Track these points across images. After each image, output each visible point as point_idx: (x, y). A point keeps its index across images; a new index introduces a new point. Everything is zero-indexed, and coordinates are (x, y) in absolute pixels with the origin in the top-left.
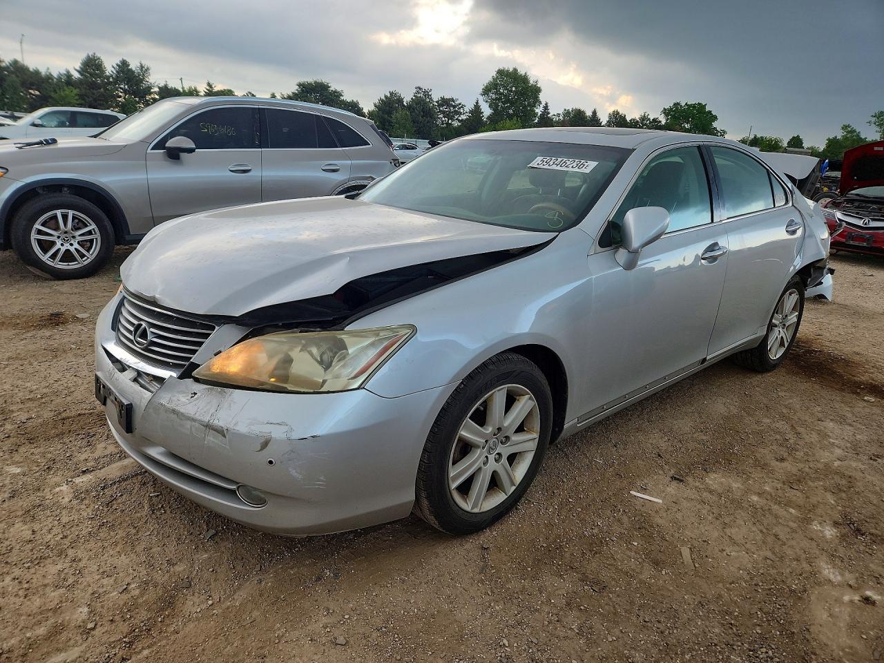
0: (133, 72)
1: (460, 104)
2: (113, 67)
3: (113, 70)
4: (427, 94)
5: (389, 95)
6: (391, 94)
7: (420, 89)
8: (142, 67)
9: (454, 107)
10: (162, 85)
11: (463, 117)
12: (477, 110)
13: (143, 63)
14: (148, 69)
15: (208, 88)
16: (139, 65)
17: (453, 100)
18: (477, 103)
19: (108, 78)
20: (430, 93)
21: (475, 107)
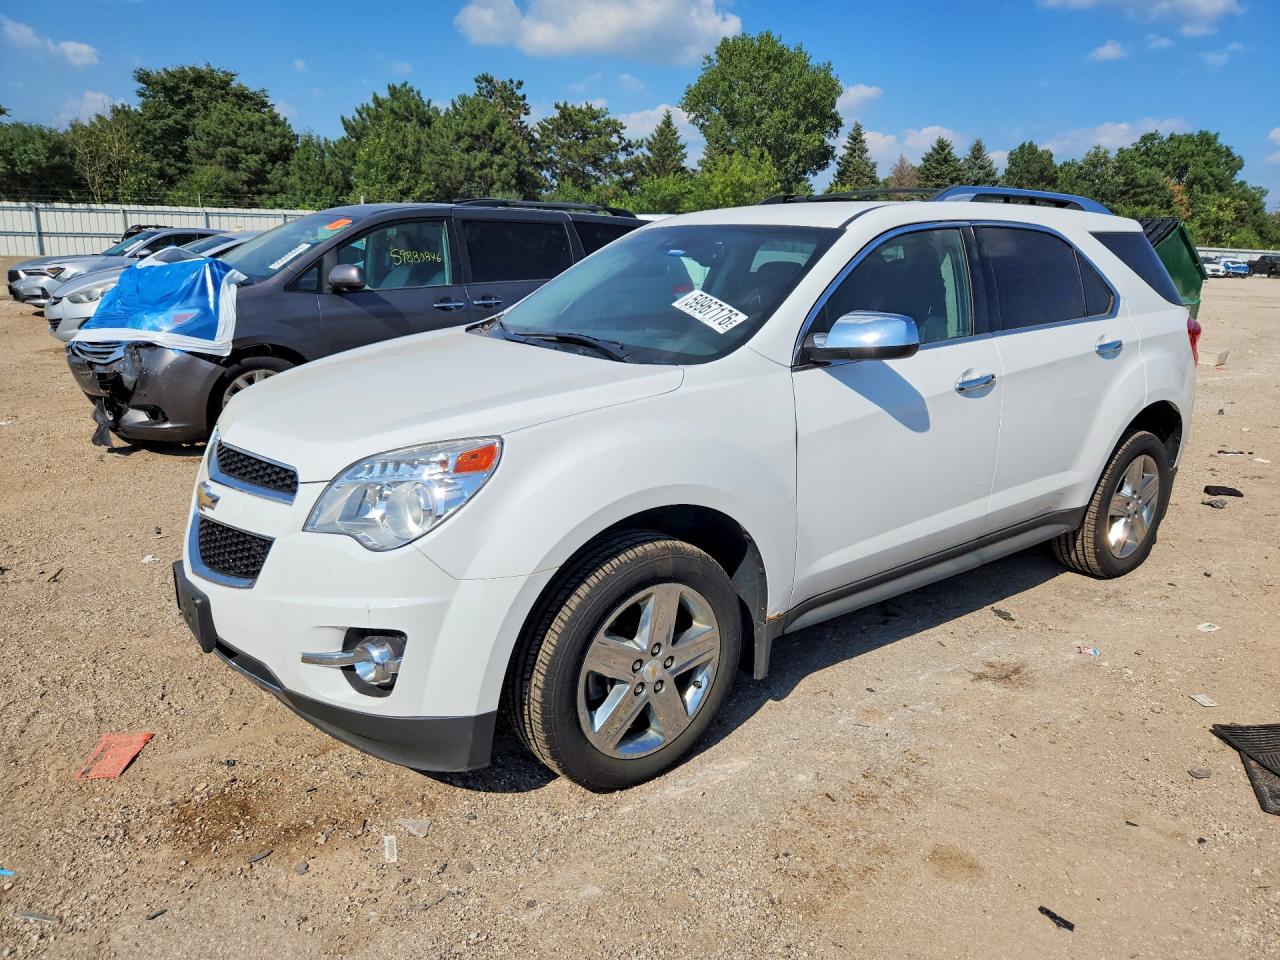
1: (608, 123)
4: (510, 94)
5: (384, 94)
6: (393, 90)
7: (489, 81)
9: (597, 130)
12: (666, 142)
17: (592, 114)
18: (668, 122)
20: (519, 93)
21: (661, 132)
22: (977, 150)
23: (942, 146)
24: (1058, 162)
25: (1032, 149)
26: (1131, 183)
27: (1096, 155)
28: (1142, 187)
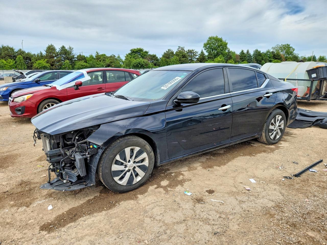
0: (67, 50)
1: (196, 52)
2: (59, 48)
3: (59, 50)
4: (183, 49)
6: (169, 50)
7: (180, 47)
8: (70, 48)
9: (194, 53)
10: (78, 54)
11: (197, 57)
12: (202, 54)
13: (71, 46)
14: (73, 49)
15: (97, 54)
16: (69, 47)
17: (193, 50)
19: (57, 53)
21: (201, 52)
22: (248, 51)
23: (242, 51)
24: (261, 52)
25: (257, 50)
26: (274, 55)
27: (268, 51)
28: (276, 56)
